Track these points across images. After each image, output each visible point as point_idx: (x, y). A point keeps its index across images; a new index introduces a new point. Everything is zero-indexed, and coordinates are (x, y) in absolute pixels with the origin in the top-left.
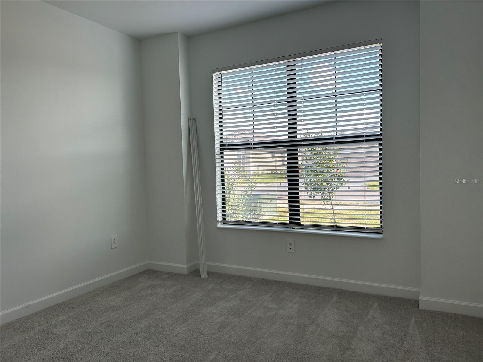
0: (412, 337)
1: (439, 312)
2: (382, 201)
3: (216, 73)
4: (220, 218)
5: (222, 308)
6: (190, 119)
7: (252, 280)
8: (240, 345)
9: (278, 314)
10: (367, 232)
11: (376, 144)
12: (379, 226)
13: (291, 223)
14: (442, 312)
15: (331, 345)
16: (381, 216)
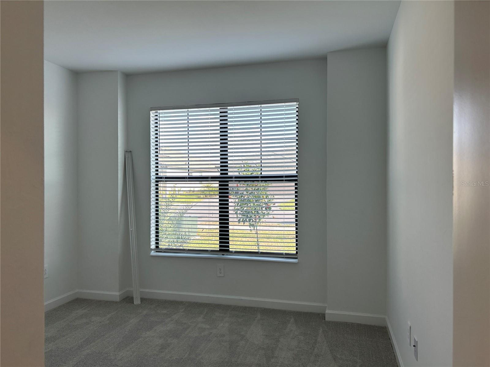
0: (320, 343)
1: (340, 322)
2: (297, 231)
3: (154, 111)
4: (153, 246)
5: (160, 331)
6: (127, 151)
7: (184, 304)
8: (182, 362)
9: (211, 333)
10: (285, 257)
11: (293, 184)
12: (295, 252)
13: (220, 250)
14: (343, 322)
15: (259, 356)
16: (296, 244)
